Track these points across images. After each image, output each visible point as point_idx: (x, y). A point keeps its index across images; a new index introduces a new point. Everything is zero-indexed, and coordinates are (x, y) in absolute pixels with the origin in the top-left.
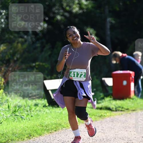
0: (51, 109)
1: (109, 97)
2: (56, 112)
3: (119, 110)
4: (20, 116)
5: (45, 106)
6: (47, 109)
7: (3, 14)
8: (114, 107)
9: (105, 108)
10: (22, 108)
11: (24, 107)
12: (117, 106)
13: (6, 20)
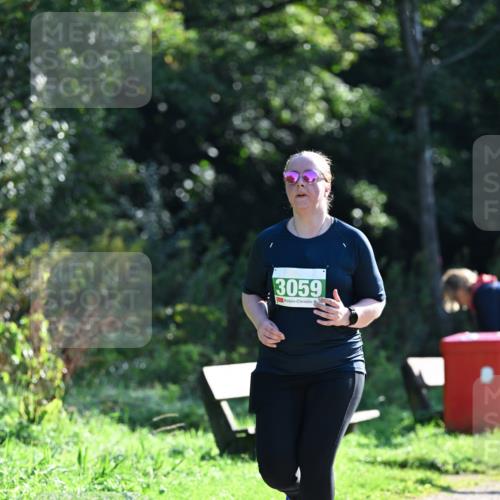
0: (229, 467)
1: (433, 424)
2: (247, 477)
3: (465, 471)
4: (120, 490)
5: (206, 457)
6: (214, 466)
7: (61, 135)
8: (450, 461)
9: (417, 464)
10: (128, 463)
11: (135, 460)
12: (460, 457)
13: (70, 158)
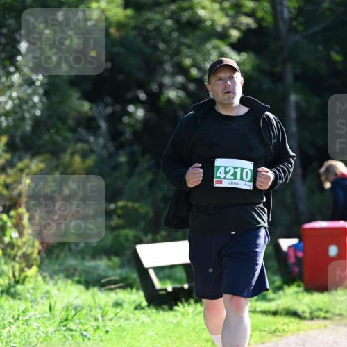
0: (154, 315)
1: (296, 284)
2: (167, 321)
3: (318, 317)
4: (78, 330)
5: (138, 307)
6: (144, 314)
7: (38, 83)
8: (307, 310)
9: (284, 312)
10: (84, 312)
11: (89, 310)
12: (314, 307)
13: (44, 100)
